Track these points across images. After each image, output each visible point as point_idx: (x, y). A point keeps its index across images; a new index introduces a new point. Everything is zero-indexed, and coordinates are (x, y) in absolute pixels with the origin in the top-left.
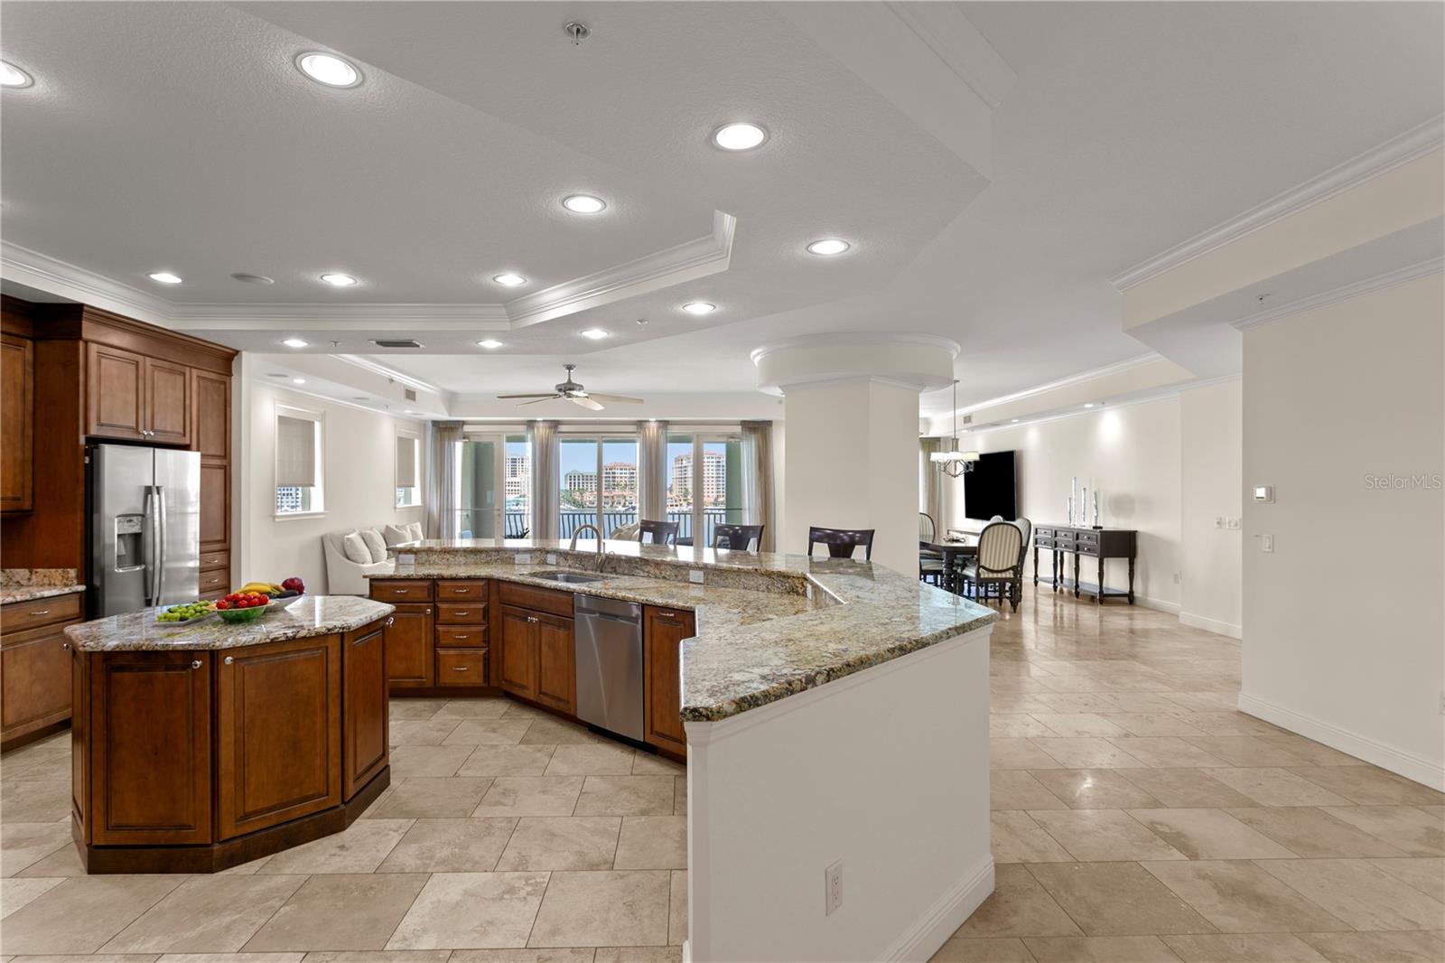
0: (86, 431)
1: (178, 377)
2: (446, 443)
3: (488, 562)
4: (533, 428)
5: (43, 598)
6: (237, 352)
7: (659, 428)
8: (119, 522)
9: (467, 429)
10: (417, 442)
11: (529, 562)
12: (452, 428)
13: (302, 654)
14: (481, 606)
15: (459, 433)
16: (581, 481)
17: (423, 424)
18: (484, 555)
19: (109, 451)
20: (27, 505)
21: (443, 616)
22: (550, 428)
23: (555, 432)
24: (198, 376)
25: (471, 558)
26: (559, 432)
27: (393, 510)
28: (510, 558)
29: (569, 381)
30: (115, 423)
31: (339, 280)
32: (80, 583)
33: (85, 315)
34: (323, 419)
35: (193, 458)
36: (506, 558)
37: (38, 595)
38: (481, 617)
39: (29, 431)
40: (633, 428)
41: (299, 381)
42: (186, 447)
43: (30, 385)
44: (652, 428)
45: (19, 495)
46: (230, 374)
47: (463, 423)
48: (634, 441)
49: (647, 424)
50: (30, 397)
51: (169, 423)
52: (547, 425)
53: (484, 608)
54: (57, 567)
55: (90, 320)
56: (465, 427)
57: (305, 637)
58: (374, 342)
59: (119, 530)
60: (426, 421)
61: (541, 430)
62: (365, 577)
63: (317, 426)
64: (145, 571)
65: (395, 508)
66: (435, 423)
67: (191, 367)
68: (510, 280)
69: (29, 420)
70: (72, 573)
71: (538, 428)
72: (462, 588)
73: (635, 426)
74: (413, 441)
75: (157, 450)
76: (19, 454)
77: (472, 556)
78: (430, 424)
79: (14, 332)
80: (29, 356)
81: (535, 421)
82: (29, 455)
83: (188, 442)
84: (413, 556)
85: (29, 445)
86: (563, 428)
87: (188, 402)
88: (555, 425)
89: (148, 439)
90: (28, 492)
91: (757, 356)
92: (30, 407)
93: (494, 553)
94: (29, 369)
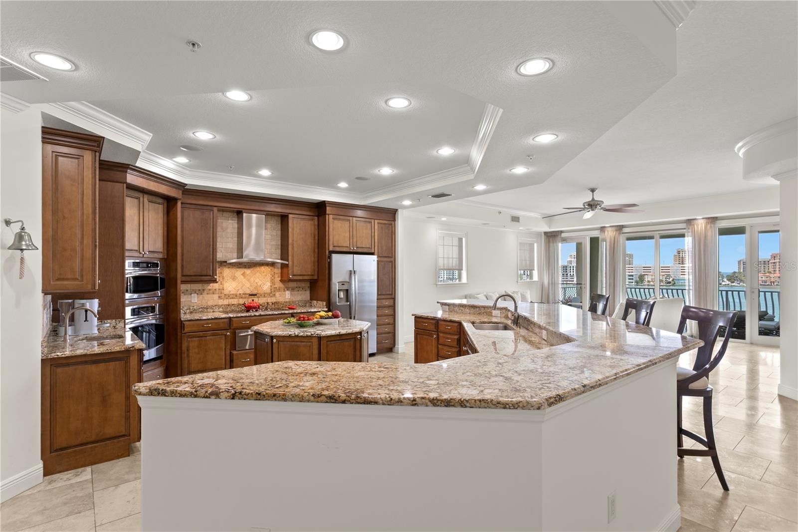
0: (329, 249)
1: (368, 224)
2: (553, 245)
3: (479, 314)
4: (604, 232)
5: (311, 312)
6: (397, 210)
7: (706, 223)
8: (338, 284)
9: (563, 235)
10: (536, 245)
11: (499, 316)
12: (554, 236)
13: (303, 343)
14: (456, 337)
15: (559, 238)
17: (538, 234)
18: (478, 309)
19: (334, 256)
20: (316, 277)
21: (441, 341)
22: (616, 230)
23: (620, 233)
24: (378, 223)
25: (472, 310)
26: (623, 233)
27: (516, 283)
28: (490, 312)
29: (593, 199)
30: (340, 245)
31: (386, 171)
32: (326, 308)
33: (327, 205)
34: (466, 236)
35: (374, 258)
36: (488, 312)
37: (309, 311)
38: (456, 343)
39: (316, 250)
40: (684, 226)
41: (444, 219)
42: (372, 254)
43: (317, 233)
44: (701, 225)
45: (313, 274)
46: (394, 220)
47: (562, 232)
48: (683, 236)
49: (696, 221)
50: (317, 238)
51: (365, 244)
52: (614, 229)
53: (457, 339)
54: (321, 301)
55: (329, 206)
56: (562, 234)
57: (302, 336)
58: (431, 196)
59: (339, 288)
60: (541, 233)
61: (610, 233)
62: (412, 315)
63: (464, 239)
64: (350, 305)
65: (518, 282)
66: (546, 233)
67: (374, 219)
68: (446, 151)
69: (316, 246)
70: (325, 303)
71: (608, 231)
72: (448, 326)
73: (685, 224)
74: (534, 244)
75: (354, 255)
76: (313, 259)
77: (473, 309)
78: (543, 234)
79: (308, 214)
80: (316, 223)
81: (604, 227)
82: (316, 259)
83: (373, 252)
84: (448, 307)
85: (316, 256)
86: (626, 230)
87: (373, 234)
88: (620, 228)
89: (354, 251)
90: (316, 272)
91: (741, 149)
92: (317, 241)
93: (482, 309)
94: (316, 227)
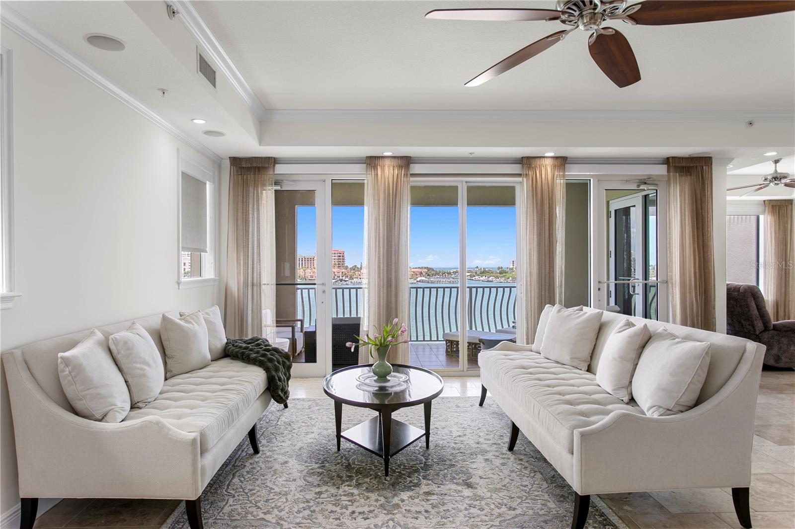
2: (251, 190)
4: (375, 167)
7: (554, 167)
9: (280, 169)
10: (209, 187)
12: (258, 168)
15: (267, 176)
16: (304, 262)
17: (217, 162)
22: (400, 167)
26: (410, 175)
27: (177, 286)
40: (516, 168)
44: (545, 168)
47: (275, 161)
49: (538, 162)
52: (395, 162)
56: (277, 166)
60: (222, 157)
61: (386, 171)
65: (179, 283)
66: (236, 161)
71: (383, 168)
73: (518, 166)
74: (204, 182)
78: (227, 163)
86: (416, 168)
88: (406, 163)
